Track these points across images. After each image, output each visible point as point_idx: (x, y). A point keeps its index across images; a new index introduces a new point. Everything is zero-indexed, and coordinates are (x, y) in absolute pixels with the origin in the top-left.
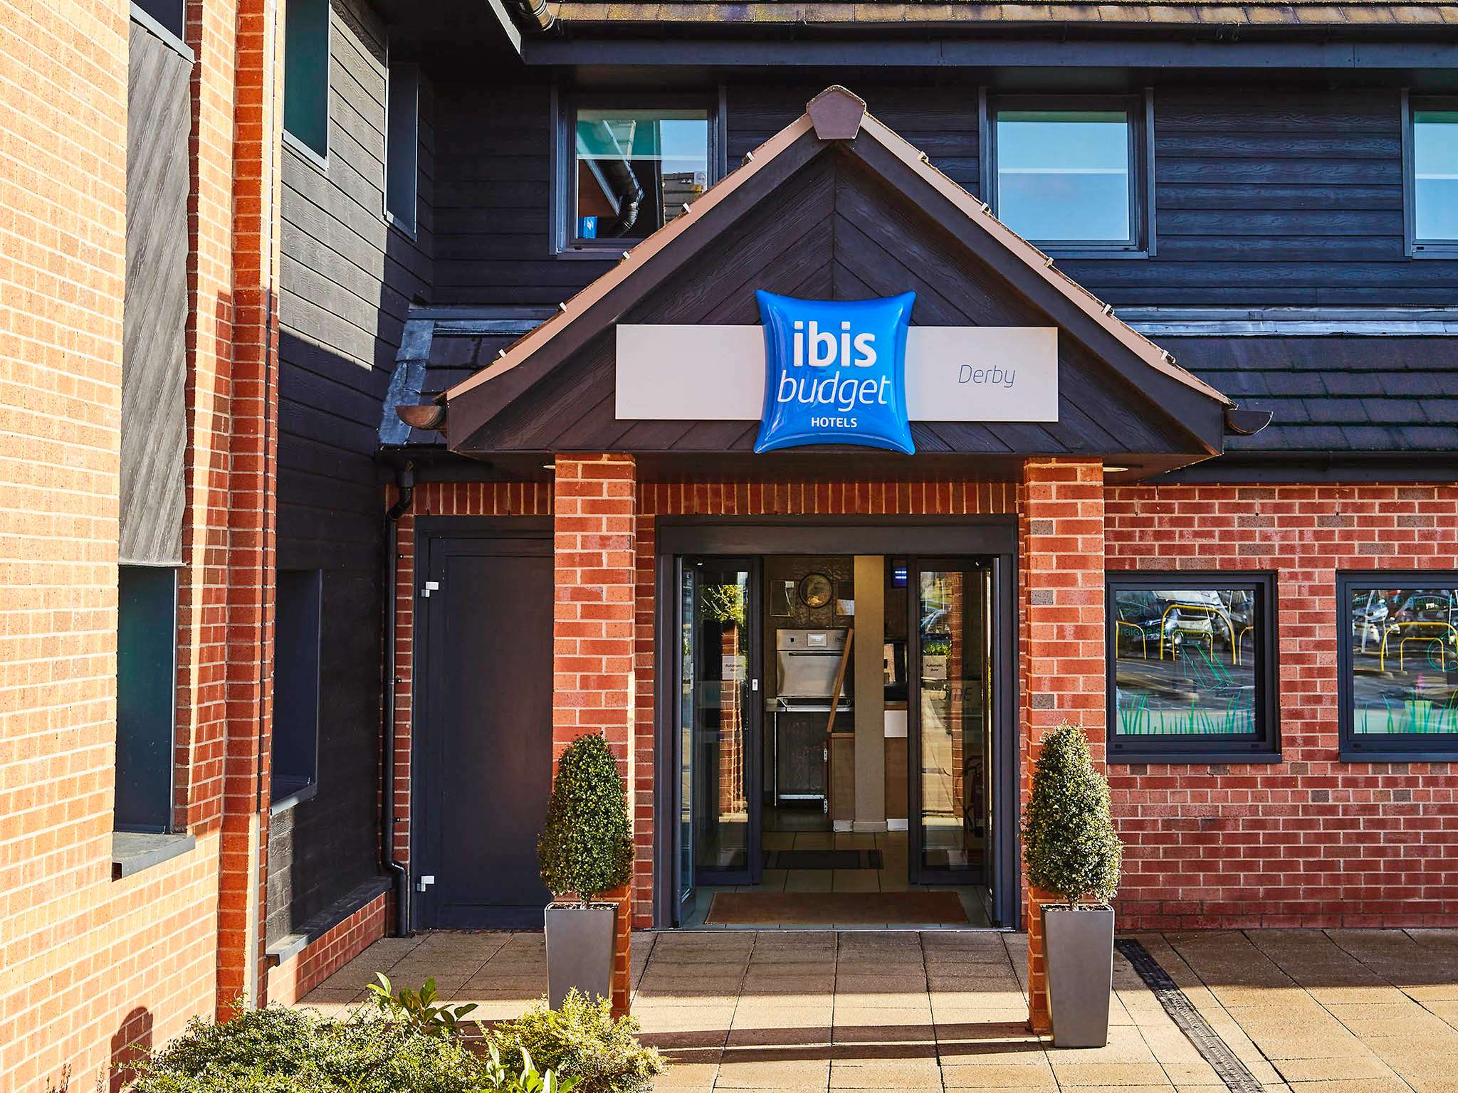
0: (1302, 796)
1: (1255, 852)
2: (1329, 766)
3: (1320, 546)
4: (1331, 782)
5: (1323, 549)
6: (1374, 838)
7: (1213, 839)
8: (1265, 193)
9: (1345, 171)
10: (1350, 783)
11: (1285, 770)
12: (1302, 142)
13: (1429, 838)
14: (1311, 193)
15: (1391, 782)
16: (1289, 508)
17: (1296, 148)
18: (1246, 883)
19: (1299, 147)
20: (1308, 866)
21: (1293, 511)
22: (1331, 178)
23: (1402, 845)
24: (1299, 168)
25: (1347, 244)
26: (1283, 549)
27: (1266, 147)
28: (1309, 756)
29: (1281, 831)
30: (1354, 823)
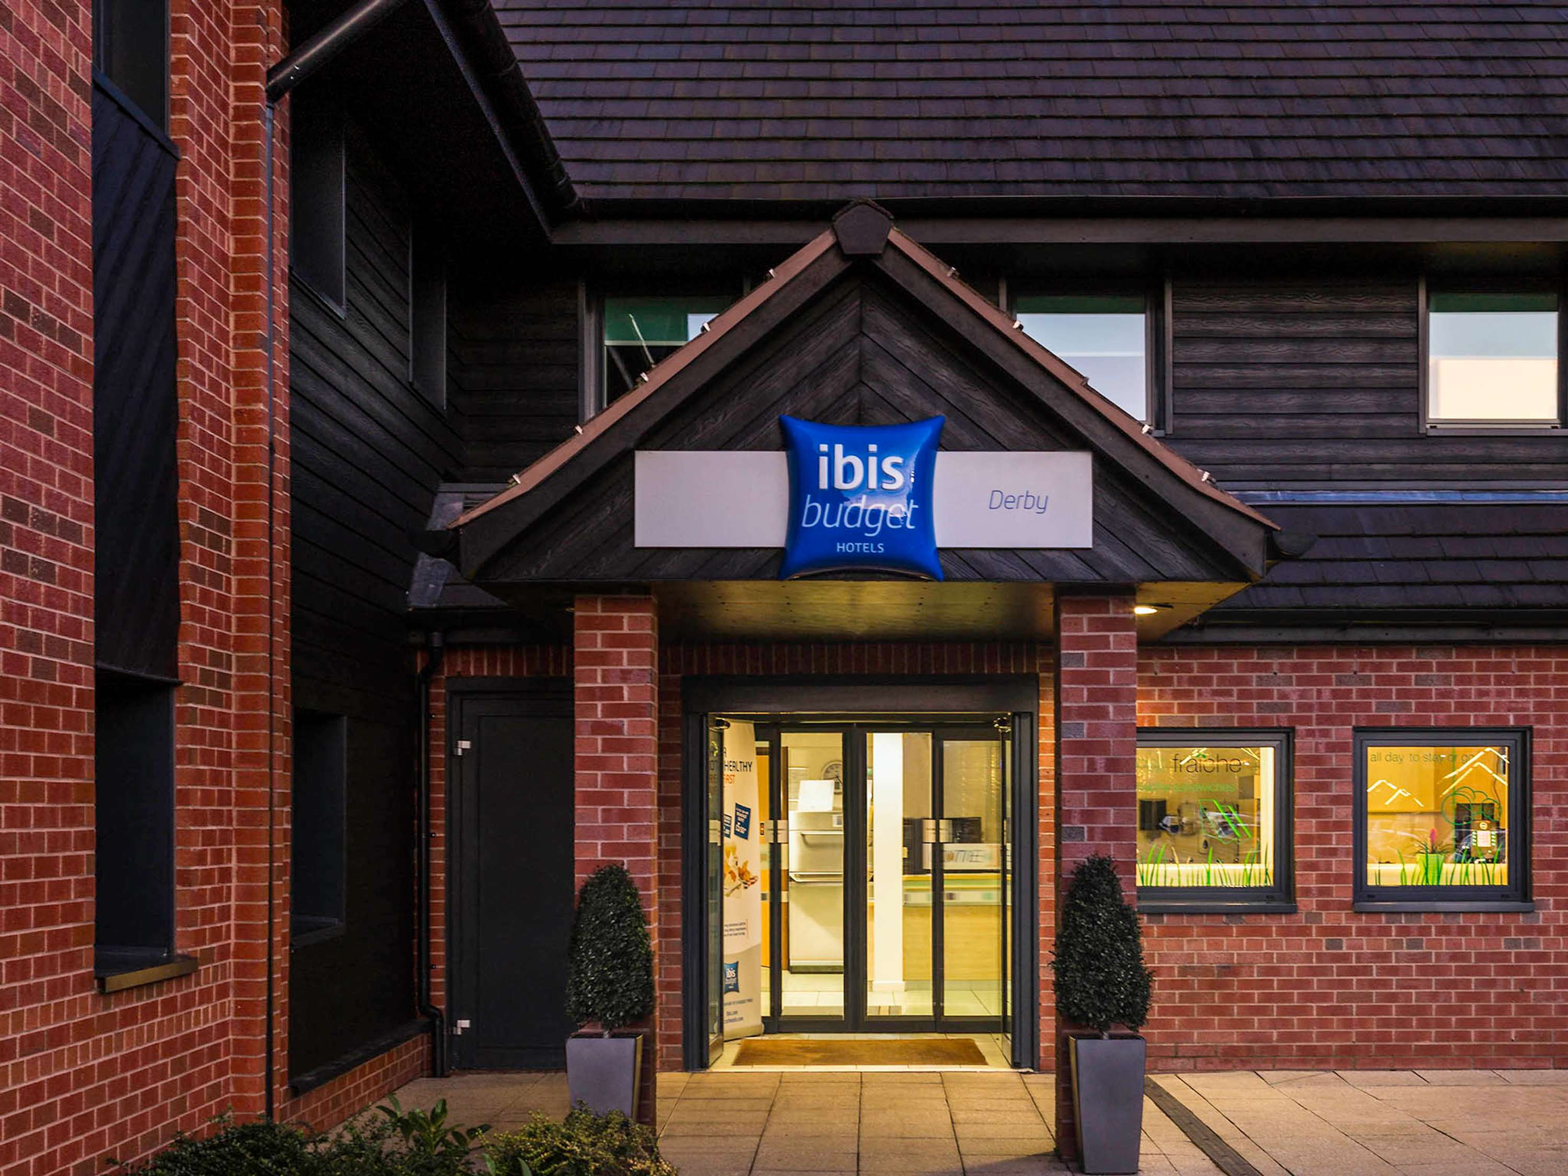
0: (1317, 944)
1: (1268, 998)
2: (1343, 916)
3: (1338, 704)
4: (1345, 931)
5: (1340, 707)
6: (1386, 984)
7: (1227, 985)
8: (1282, 372)
9: (1361, 351)
10: (1362, 931)
11: (1300, 919)
12: (1320, 322)
13: (1440, 984)
14: (1326, 372)
15: (1403, 931)
16: (1307, 667)
17: (1313, 328)
18: (1260, 1027)
19: (1315, 328)
20: (1321, 1010)
21: (1311, 670)
22: (1347, 357)
23: (1413, 991)
24: (1315, 348)
25: (1362, 422)
26: (1301, 707)
27: (1285, 328)
28: (1323, 906)
29: (1295, 977)
30: (1367, 971)
